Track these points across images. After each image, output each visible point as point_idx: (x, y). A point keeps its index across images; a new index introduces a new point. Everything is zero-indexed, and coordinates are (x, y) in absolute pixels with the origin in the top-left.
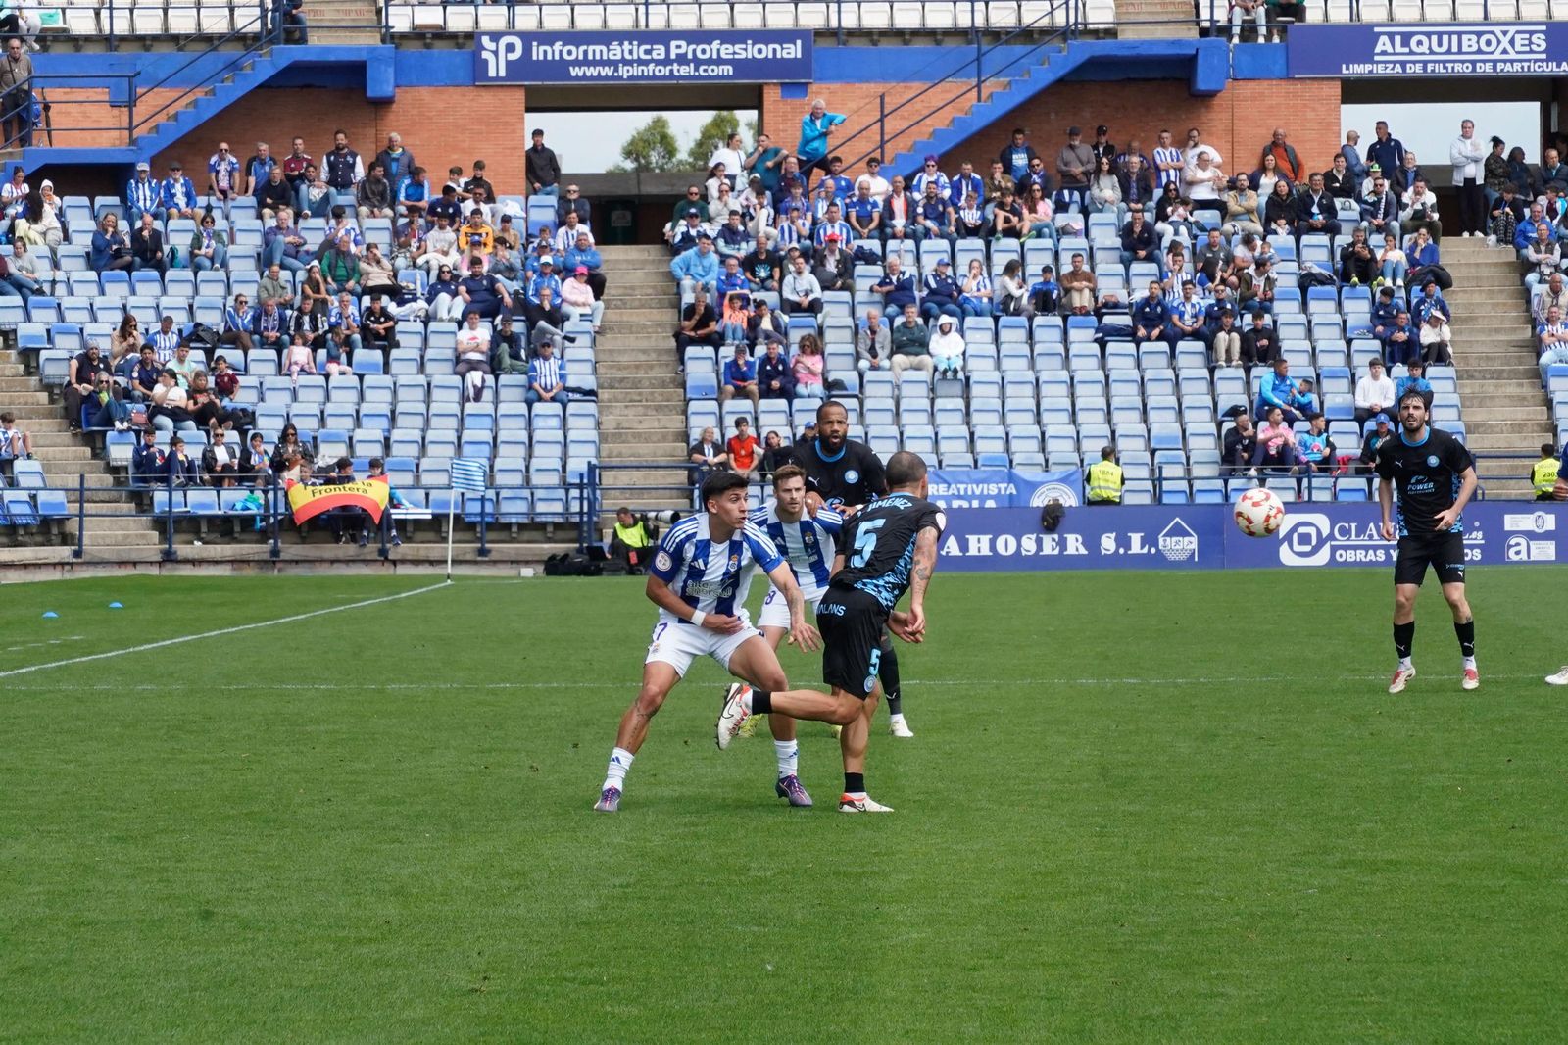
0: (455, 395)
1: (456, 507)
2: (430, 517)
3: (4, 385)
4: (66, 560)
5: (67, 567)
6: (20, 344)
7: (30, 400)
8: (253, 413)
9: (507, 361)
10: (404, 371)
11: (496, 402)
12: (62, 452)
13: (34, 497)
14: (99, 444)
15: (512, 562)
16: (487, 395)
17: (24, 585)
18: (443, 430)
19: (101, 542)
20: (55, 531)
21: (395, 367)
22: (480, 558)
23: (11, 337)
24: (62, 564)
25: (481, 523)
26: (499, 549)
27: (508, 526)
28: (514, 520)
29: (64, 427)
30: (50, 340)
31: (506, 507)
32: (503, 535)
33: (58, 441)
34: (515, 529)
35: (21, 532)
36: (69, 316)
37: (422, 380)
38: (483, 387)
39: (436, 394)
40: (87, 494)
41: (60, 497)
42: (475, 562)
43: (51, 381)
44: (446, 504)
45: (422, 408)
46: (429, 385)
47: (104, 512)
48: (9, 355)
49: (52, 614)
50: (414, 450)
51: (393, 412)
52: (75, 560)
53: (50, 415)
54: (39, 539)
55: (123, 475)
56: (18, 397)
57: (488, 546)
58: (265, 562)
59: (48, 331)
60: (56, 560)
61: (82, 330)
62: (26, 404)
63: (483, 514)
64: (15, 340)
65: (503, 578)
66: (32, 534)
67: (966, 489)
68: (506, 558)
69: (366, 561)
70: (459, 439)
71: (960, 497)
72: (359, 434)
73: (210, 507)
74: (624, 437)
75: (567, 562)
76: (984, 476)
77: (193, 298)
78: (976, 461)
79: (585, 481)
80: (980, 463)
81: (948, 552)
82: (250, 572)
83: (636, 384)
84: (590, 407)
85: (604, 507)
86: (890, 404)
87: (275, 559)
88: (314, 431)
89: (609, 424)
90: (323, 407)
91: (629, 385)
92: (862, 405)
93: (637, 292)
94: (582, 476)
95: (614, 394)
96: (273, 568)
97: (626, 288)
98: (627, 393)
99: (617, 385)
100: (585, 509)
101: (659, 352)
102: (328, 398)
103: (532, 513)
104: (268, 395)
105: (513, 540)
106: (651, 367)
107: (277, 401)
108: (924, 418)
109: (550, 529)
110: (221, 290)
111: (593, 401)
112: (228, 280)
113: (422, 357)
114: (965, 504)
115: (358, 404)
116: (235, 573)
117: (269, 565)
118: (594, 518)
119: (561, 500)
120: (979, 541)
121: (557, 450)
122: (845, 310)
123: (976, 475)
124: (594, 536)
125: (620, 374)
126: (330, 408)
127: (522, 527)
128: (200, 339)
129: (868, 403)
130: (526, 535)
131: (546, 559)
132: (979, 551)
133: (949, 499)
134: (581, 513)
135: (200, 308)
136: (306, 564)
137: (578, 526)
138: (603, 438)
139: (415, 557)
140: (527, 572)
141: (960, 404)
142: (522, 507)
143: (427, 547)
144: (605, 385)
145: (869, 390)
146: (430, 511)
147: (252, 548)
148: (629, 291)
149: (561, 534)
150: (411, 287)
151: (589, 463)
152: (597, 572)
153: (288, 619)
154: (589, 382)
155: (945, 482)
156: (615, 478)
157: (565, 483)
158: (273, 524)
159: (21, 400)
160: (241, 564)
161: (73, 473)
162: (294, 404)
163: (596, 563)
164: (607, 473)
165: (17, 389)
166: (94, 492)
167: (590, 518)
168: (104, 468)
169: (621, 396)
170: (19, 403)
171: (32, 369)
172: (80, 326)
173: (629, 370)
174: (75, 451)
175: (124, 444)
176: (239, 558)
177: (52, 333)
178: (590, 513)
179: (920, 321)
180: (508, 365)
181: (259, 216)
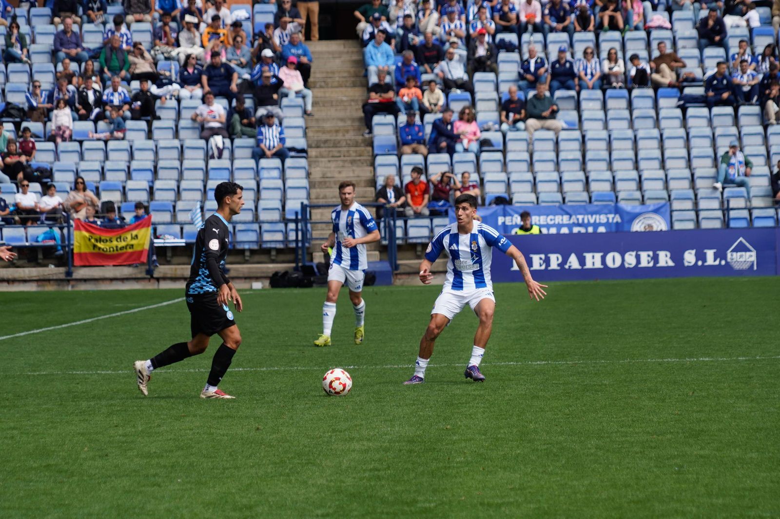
0: (201, 154)
2: (184, 244)
8: (51, 169)
9: (238, 127)
10: (164, 138)
11: (232, 159)
15: (246, 278)
16: (226, 154)
18: (193, 181)
21: (156, 134)
26: (236, 269)
27: (242, 252)
28: (247, 247)
31: (240, 237)
32: (239, 258)
34: (247, 254)
37: (176, 143)
38: (223, 148)
39: (188, 153)
45: (177, 164)
46: (182, 147)
50: (171, 196)
51: (155, 167)
58: (61, 280)
67: (583, 219)
68: (241, 275)
69: (137, 279)
70: (205, 186)
71: (579, 225)
72: (130, 185)
73: (20, 240)
74: (328, 184)
75: (286, 278)
76: (596, 209)
77: (5, 84)
78: (590, 198)
79: (300, 217)
80: (593, 199)
81: (570, 267)
82: (50, 288)
83: (336, 144)
84: (303, 162)
85: (314, 236)
86: (526, 156)
87: (68, 278)
88: (96, 182)
89: (317, 174)
90: (102, 164)
91: (331, 145)
92: (505, 157)
93: (336, 75)
94: (297, 213)
95: (320, 152)
96: (68, 285)
97: (327, 72)
98: (329, 151)
99: (322, 145)
100: (300, 238)
101: (353, 120)
102: (107, 158)
103: (260, 241)
104: (62, 156)
105: (246, 262)
106: (347, 131)
107: (69, 160)
108: (551, 166)
109: (273, 253)
110: (25, 78)
111: (304, 157)
112: (31, 70)
113: (177, 126)
114: (583, 230)
115: (129, 162)
116: (39, 289)
117: (65, 283)
118: (307, 245)
119: (282, 231)
120: (593, 257)
121: (278, 194)
122: (491, 86)
123: (590, 208)
124: (307, 258)
125: (324, 137)
126: (108, 165)
127: (252, 252)
128: (10, 115)
129: (510, 156)
130: (257, 258)
131: (271, 275)
132: (593, 265)
133: (570, 227)
134: (297, 241)
135: (10, 91)
136: (92, 282)
137: (294, 251)
138: (312, 185)
139: (173, 276)
140: (257, 285)
141: (578, 155)
142: (253, 237)
143: (182, 269)
144: (313, 145)
145: (510, 146)
146: (184, 241)
147: (52, 270)
148: (330, 75)
149: (281, 257)
150: (167, 74)
151: (302, 203)
152: (309, 285)
153: (78, 323)
154: (301, 143)
155: (567, 213)
156: (322, 214)
157: (284, 219)
158: (67, 252)
160: (43, 282)
162: (82, 163)
163: (308, 278)
164: (315, 211)
167: (303, 244)
169: (325, 154)
173: (331, 134)
176: (42, 278)
178: (303, 241)
179: (548, 94)
180: (241, 130)
181: (52, 23)
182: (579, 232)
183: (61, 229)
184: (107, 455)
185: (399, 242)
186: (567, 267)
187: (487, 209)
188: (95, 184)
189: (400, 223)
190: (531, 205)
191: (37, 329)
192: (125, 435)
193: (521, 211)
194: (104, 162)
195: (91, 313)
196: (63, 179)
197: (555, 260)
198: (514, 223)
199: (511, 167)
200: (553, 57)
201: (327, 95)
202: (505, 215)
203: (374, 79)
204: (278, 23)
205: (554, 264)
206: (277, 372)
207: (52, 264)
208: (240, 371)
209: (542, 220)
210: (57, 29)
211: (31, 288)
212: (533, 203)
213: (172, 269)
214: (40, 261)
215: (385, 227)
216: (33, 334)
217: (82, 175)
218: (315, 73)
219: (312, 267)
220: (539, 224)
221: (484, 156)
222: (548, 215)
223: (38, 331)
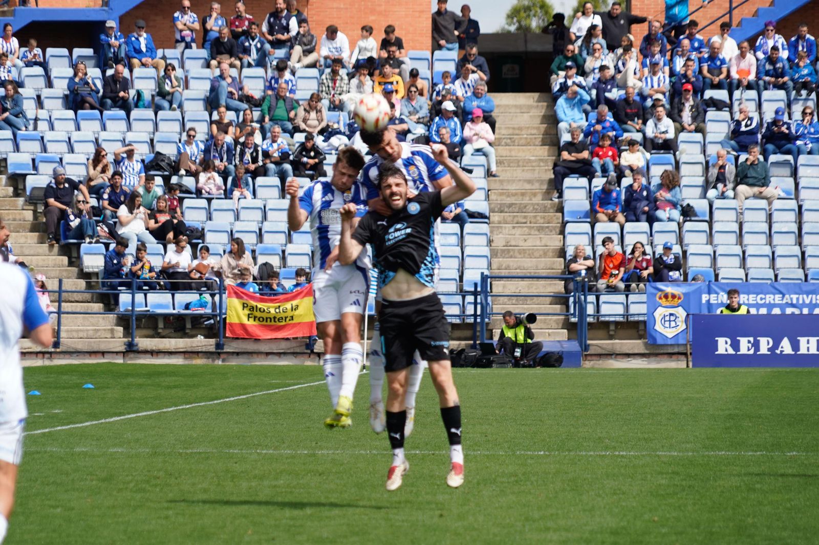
5: (47, 356)
6: (10, 171)
7: (18, 217)
8: (203, 229)
12: (44, 260)
14: (74, 254)
19: (75, 335)
23: (3, 164)
24: (43, 353)
30: (35, 168)
33: (39, 251)
36: (50, 147)
40: (64, 294)
47: (78, 310)
49: (36, 393)
52: (53, 350)
53: (34, 228)
55: (94, 280)
56: (8, 214)
58: (211, 353)
59: (33, 160)
61: (61, 159)
62: (14, 220)
64: (6, 167)
67: (798, 299)
69: (295, 354)
71: (793, 305)
72: (290, 248)
73: (166, 307)
74: (511, 253)
75: (463, 356)
76: (812, 288)
77: (154, 134)
78: (806, 276)
79: (479, 289)
80: (809, 277)
81: (782, 351)
82: (199, 361)
83: (522, 209)
84: (484, 228)
85: (494, 311)
86: (735, 227)
87: (217, 353)
88: (253, 245)
89: (499, 242)
90: (260, 225)
91: (517, 210)
92: (711, 228)
93: (523, 132)
94: (476, 285)
95: (504, 217)
96: (219, 358)
97: (514, 128)
98: (514, 217)
99: (506, 210)
100: (479, 312)
101: (541, 182)
102: (265, 218)
104: (215, 215)
106: (535, 195)
107: (222, 220)
108: (763, 239)
110: (177, 127)
111: (486, 223)
112: (183, 118)
114: (797, 311)
116: (187, 362)
117: (215, 356)
118: (487, 320)
119: (459, 304)
120: (808, 343)
121: (455, 263)
122: (697, 148)
123: (805, 287)
124: (486, 335)
125: (509, 200)
126: (267, 226)
128: (160, 168)
129: (716, 227)
132: (808, 350)
133: (782, 307)
134: (475, 315)
135: (158, 142)
136: (245, 356)
137: (472, 326)
138: (494, 253)
141: (794, 227)
144: (496, 209)
145: (717, 215)
147: (201, 342)
148: (517, 132)
149: (458, 333)
150: (336, 126)
151: (482, 273)
152: (488, 365)
153: (232, 399)
154: (482, 207)
155: (781, 293)
156: (504, 287)
157: (461, 290)
158: (219, 322)
159: (11, 217)
160: (191, 355)
161: (53, 278)
162: (237, 223)
163: (487, 357)
164: (497, 282)
165: (7, 208)
166: (70, 294)
167: (482, 319)
168: (78, 274)
169: (509, 219)
170: (9, 220)
171: (20, 192)
172: (60, 156)
173: (516, 197)
174: (55, 260)
175: (95, 254)
176: (189, 350)
177: (37, 162)
178: (482, 316)
179: (761, 158)
181: (208, 66)
182: (793, 314)
183: (213, 295)
184: (273, 539)
185: (590, 320)
186: (778, 352)
187: (690, 285)
188: (252, 248)
189: (591, 298)
190: (740, 281)
191: (186, 405)
192: (292, 518)
193: (728, 289)
194: (262, 222)
195: (245, 389)
196: (216, 240)
197: (765, 345)
198: (720, 302)
199: (717, 238)
200: (769, 117)
201: (513, 153)
202: (709, 293)
203: (566, 138)
204: (461, 72)
205: (764, 349)
207: (201, 335)
208: (416, 454)
209: (752, 298)
210: (213, 74)
211: (178, 361)
212: (742, 279)
214: (187, 331)
215: (575, 303)
216: (182, 409)
218: (500, 128)
219: (492, 344)
220: (747, 304)
221: (688, 226)
222: (758, 294)
223: (188, 406)
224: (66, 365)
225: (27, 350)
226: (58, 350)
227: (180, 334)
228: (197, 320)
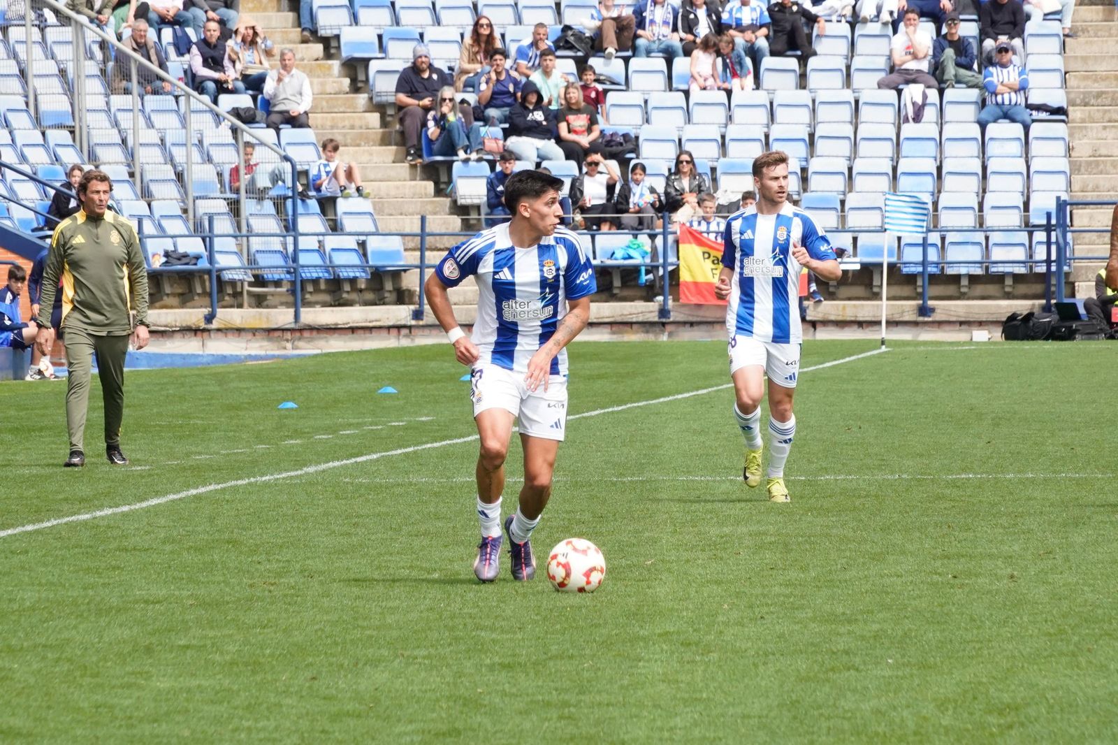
0: (889, 114)
1: (890, 254)
2: (858, 267)
3: (324, 103)
4: (403, 323)
5: (404, 331)
6: (345, 53)
7: (357, 123)
8: (637, 138)
10: (824, 83)
11: (941, 124)
12: (398, 188)
13: (362, 245)
14: (444, 178)
15: (961, 323)
16: (930, 114)
17: (351, 353)
18: (875, 157)
20: (389, 286)
21: (814, 79)
22: (921, 319)
23: (334, 44)
24: (399, 328)
25: (922, 274)
26: (945, 308)
27: (956, 279)
28: (963, 270)
29: (401, 156)
30: (382, 47)
31: (953, 254)
32: (951, 290)
33: (393, 174)
34: (964, 282)
35: (347, 287)
36: (405, 16)
37: (848, 95)
38: (924, 105)
39: (865, 112)
40: (429, 240)
41: (395, 243)
42: (916, 324)
43: (384, 99)
44: (879, 251)
45: (848, 130)
46: (857, 102)
48: (330, 67)
49: (390, 390)
50: (839, 183)
51: (812, 136)
52: (413, 323)
53: (385, 141)
54: (369, 296)
55: (473, 216)
56: (343, 119)
57: (931, 303)
58: (652, 324)
59: (380, 37)
60: (391, 323)
61: (422, 35)
62: (352, 127)
63: (924, 263)
64: (339, 48)
65: (951, 344)
66: (361, 291)
68: (954, 319)
70: (895, 169)
74: (1102, 167)
75: (1031, 324)
79: (1054, 222)
82: (635, 336)
84: (1059, 129)
85: (1077, 255)
87: (662, 322)
88: (712, 160)
89: (1083, 150)
90: (723, 130)
91: (1108, 101)
94: (1049, 215)
95: (1090, 112)
96: (663, 332)
98: (1105, 112)
99: (1093, 101)
100: (1054, 257)
103: (986, 262)
104: (654, 115)
105: (961, 296)
107: (666, 123)
109: (1009, 281)
111: (1063, 121)
113: (848, 67)
115: (768, 126)
116: (615, 338)
117: (657, 329)
118: (1066, 268)
119: (1023, 245)
121: (1018, 183)
124: (1065, 290)
125: (1096, 87)
126: (732, 132)
127: (973, 279)
128: (569, 46)
130: (979, 289)
131: (1004, 319)
134: (1048, 261)
135: (568, 6)
136: (703, 327)
137: (1044, 278)
138: (1075, 167)
139: (840, 318)
140: (981, 335)
142: (975, 254)
143: (854, 305)
144: (1078, 101)
146: (857, 259)
149: (1022, 289)
151: (1058, 198)
152: (1069, 336)
153: (686, 395)
154: (1057, 98)
156: (1091, 217)
157: (1027, 224)
158: (663, 276)
159: (347, 123)
160: (621, 327)
161: (412, 214)
162: (688, 126)
163: (1068, 324)
164: (1080, 211)
165: (341, 110)
166: (438, 238)
167: (1059, 267)
168: (451, 208)
169: (1098, 116)
170: (344, 127)
171: (360, 85)
172: (420, 31)
173: (1107, 83)
174: (414, 187)
175: (475, 177)
176: (619, 319)
177: (385, 39)
178: (1059, 261)
180: (956, 76)
183: (652, 237)
188: (711, 164)
191: (618, 405)
194: (726, 126)
195: (705, 380)
196: (656, 154)
206: (1033, 481)
211: (603, 335)
213: (838, 305)
214: (616, 291)
216: (612, 412)
217: (687, 147)
219: (1074, 305)
223: (620, 408)
224: (433, 346)
225: (374, 324)
226: (421, 323)
227: (604, 296)
228: (629, 274)
